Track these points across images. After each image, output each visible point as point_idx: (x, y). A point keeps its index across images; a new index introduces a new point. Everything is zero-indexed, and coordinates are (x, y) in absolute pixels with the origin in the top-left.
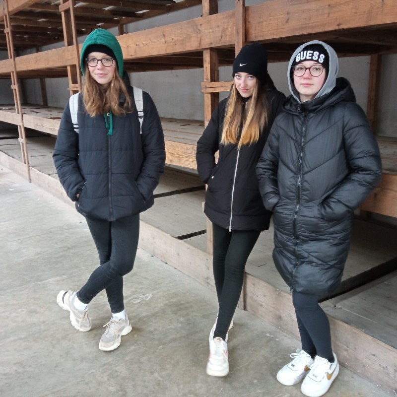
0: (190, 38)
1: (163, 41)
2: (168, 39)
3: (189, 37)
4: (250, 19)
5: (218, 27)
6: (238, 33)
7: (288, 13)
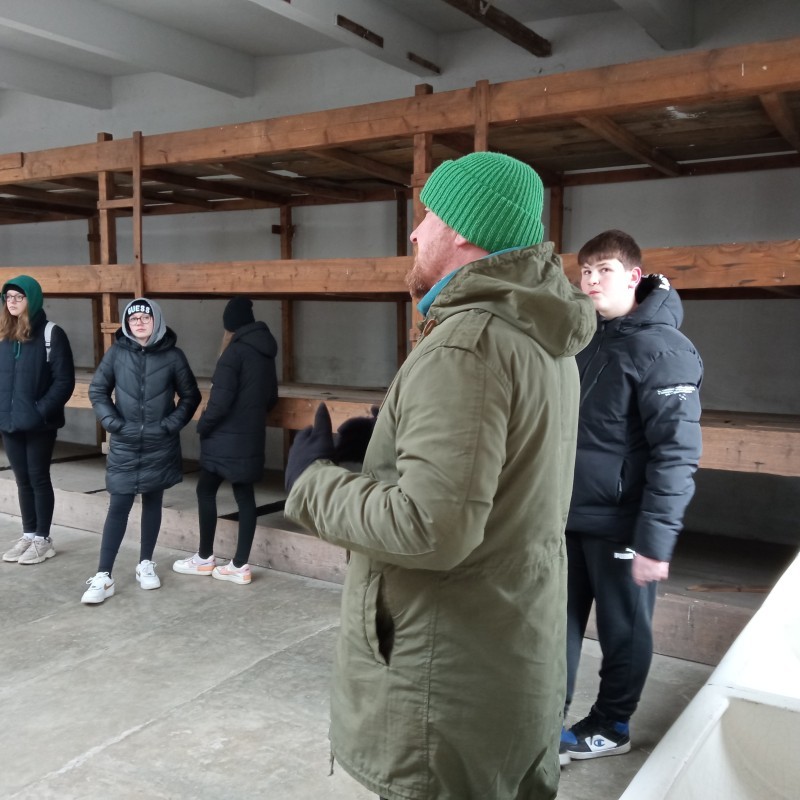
0: (89, 281)
1: (56, 280)
2: (62, 278)
3: (87, 281)
4: (148, 274)
5: (118, 276)
6: (137, 284)
7: (178, 275)
